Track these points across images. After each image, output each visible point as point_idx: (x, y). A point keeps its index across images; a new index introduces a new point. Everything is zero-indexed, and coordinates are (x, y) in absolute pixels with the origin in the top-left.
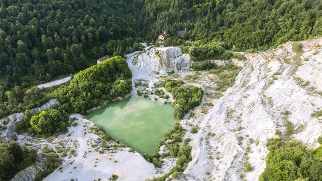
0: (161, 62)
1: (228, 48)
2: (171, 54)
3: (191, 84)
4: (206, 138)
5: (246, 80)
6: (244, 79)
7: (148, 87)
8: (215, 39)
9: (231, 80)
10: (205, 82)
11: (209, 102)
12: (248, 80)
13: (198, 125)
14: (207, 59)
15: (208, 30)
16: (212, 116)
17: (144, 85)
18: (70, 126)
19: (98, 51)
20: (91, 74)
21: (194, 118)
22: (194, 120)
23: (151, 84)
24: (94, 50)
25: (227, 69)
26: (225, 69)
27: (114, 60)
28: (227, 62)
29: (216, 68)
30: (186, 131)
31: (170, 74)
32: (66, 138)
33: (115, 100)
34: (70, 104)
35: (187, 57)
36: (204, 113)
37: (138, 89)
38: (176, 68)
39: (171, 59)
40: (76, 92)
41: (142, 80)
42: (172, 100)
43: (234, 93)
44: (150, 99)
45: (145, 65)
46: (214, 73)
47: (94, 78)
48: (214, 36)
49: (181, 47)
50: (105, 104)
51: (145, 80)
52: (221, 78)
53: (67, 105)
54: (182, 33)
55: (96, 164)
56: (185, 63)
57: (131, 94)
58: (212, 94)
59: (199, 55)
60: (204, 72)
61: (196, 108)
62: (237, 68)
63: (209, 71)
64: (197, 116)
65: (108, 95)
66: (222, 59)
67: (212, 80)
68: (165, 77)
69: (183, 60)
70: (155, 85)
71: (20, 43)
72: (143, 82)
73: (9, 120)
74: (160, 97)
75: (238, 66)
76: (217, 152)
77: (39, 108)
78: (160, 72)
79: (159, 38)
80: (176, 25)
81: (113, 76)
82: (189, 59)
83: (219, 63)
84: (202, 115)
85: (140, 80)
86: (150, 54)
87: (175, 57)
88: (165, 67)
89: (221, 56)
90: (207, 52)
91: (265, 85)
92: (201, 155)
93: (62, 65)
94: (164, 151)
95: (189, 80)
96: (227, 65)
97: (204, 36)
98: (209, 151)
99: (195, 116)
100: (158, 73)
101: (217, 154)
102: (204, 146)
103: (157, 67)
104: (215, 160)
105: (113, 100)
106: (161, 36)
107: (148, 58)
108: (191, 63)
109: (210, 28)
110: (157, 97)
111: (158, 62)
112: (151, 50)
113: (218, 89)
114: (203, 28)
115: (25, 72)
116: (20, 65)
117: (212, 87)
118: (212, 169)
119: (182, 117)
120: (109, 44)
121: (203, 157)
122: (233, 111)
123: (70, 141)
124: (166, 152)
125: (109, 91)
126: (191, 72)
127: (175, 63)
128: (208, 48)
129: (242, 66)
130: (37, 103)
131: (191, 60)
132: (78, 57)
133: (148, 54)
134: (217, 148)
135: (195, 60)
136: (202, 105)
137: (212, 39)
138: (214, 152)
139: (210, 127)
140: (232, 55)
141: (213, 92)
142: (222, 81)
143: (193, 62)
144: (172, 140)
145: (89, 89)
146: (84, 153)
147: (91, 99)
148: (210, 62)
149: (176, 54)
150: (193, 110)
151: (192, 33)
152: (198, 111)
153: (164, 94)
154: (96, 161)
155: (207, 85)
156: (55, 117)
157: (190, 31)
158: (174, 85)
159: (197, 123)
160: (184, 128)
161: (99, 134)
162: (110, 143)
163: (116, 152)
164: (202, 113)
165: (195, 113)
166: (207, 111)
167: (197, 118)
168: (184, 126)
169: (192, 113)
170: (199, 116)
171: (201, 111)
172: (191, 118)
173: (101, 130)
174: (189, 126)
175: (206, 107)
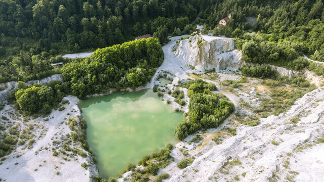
0: (200, 54)
1: (307, 52)
2: (218, 47)
3: (225, 94)
5: (307, 110)
6: (305, 107)
7: (171, 84)
8: (293, 36)
9: (287, 103)
10: (246, 95)
11: (232, 127)
12: (310, 111)
13: (196, 157)
14: (267, 63)
15: (291, 22)
16: (212, 155)
17: (169, 79)
18: (56, 110)
19: (141, 28)
20: (107, 54)
21: (197, 144)
22: (195, 148)
23: (176, 81)
24: (136, 27)
25: (290, 84)
26: (289, 82)
27: (145, 42)
28: (297, 73)
29: (275, 79)
30: (173, 161)
31: (207, 72)
32: (42, 122)
33: (123, 90)
34: (71, 84)
35: (238, 55)
36: (216, 141)
37: (158, 83)
38: (218, 66)
39: (216, 53)
40: (82, 71)
41: (168, 73)
42: (186, 109)
43: (273, 126)
44: (163, 100)
45: (182, 54)
46: (268, 85)
47: (108, 60)
48: (295, 31)
49: (234, 39)
50: (111, 92)
51: (172, 73)
52: (274, 95)
53: (66, 84)
54: (253, 21)
55: (39, 168)
56: (233, 62)
57: (146, 88)
58: (245, 116)
59: (256, 55)
60: (255, 80)
61: (210, 130)
62: (308, 86)
63: (262, 81)
64: (203, 143)
65: (116, 83)
66: (288, 68)
67: (258, 94)
68: (198, 75)
69: (232, 57)
70: (179, 82)
71: (61, 7)
72: (169, 76)
73: (6, 87)
74: (175, 101)
75: (312, 83)
77: (38, 81)
78: (196, 67)
79: (220, 23)
80: (248, 9)
81: (135, 61)
82: (240, 59)
83: (284, 72)
84: (211, 144)
85: (166, 72)
86: (192, 42)
87: (223, 52)
88: (203, 63)
89: (289, 64)
90: (269, 54)
91: (306, 141)
93: (94, 38)
94: (125, 180)
95: (226, 87)
96: (294, 77)
97: (280, 30)
99: (201, 141)
100: (193, 68)
103: (194, 60)
105: (121, 90)
106: (223, 21)
107: (189, 46)
108: (241, 63)
109: (294, 19)
110: (172, 99)
111: (197, 54)
112: (194, 37)
113: (258, 112)
114: (284, 17)
115: (58, 39)
116: (55, 31)
117: (252, 105)
119: (182, 138)
120: (156, 21)
122: (237, 162)
123: (41, 127)
125: (119, 78)
126: (237, 76)
127: (218, 59)
128: (271, 48)
129: (317, 84)
130: (37, 75)
131: (242, 59)
132: (113, 31)
133: (190, 41)
135: (247, 61)
136: (220, 129)
137: (290, 35)
139: (197, 171)
140: (306, 65)
141: (248, 114)
142: (272, 100)
143: (244, 63)
144: (146, 168)
145: (96, 71)
146: (39, 148)
147: (94, 84)
148: (269, 68)
149: (224, 48)
150: (204, 131)
151: (266, 21)
152: (209, 136)
153: (182, 97)
154: (42, 163)
155: (247, 100)
156: (41, 96)
157: (264, 20)
158: (200, 89)
159: (196, 153)
160: (173, 155)
161: (73, 129)
162: (74, 145)
163: (69, 160)
164: (213, 140)
165: (203, 137)
166: (221, 140)
167: (201, 147)
168: (175, 153)
169: (199, 136)
170: (206, 145)
171: (213, 138)
172: (193, 143)
173: (78, 125)
174: (182, 155)
175: (224, 134)
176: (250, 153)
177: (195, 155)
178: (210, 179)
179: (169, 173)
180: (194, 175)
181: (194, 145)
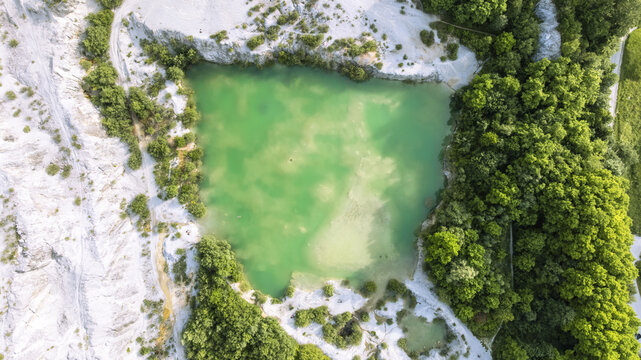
4: (68, 151)
13: (144, 241)
21: (170, 264)
22: (164, 253)
30: (160, 196)
36: (155, 305)
44: (346, 283)
64: (164, 276)
74: (325, 309)
76: (22, 116)
84: (154, 290)
92: (53, 90)
94: (168, 96)
98: (41, 113)
99: (172, 276)
101: (19, 111)
102: (58, 123)
104: (16, 89)
118: (10, 60)
121: (46, 85)
124: (161, 95)
134: (27, 130)
138: (28, 112)
139: (77, 202)
144: (169, 141)
150: (190, 300)
152: (176, 303)
159: (151, 247)
160: (172, 205)
161: (340, 44)
162: (290, 35)
163: (249, 14)
164: (161, 301)
165: (180, 289)
166: (150, 316)
167: (161, 268)
168: (175, 211)
169: (187, 284)
170: (160, 280)
171: (164, 305)
172: (177, 257)
173: (350, 58)
174: (163, 220)
175: (160, 334)
176: (12, 296)
177: (149, 242)
178: (11, 191)
179: (139, 173)
180: (73, 192)
181: (170, 257)
